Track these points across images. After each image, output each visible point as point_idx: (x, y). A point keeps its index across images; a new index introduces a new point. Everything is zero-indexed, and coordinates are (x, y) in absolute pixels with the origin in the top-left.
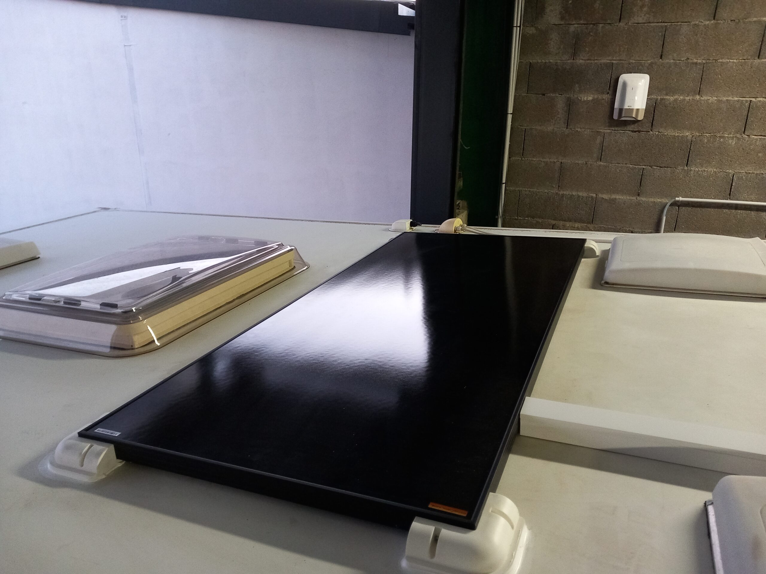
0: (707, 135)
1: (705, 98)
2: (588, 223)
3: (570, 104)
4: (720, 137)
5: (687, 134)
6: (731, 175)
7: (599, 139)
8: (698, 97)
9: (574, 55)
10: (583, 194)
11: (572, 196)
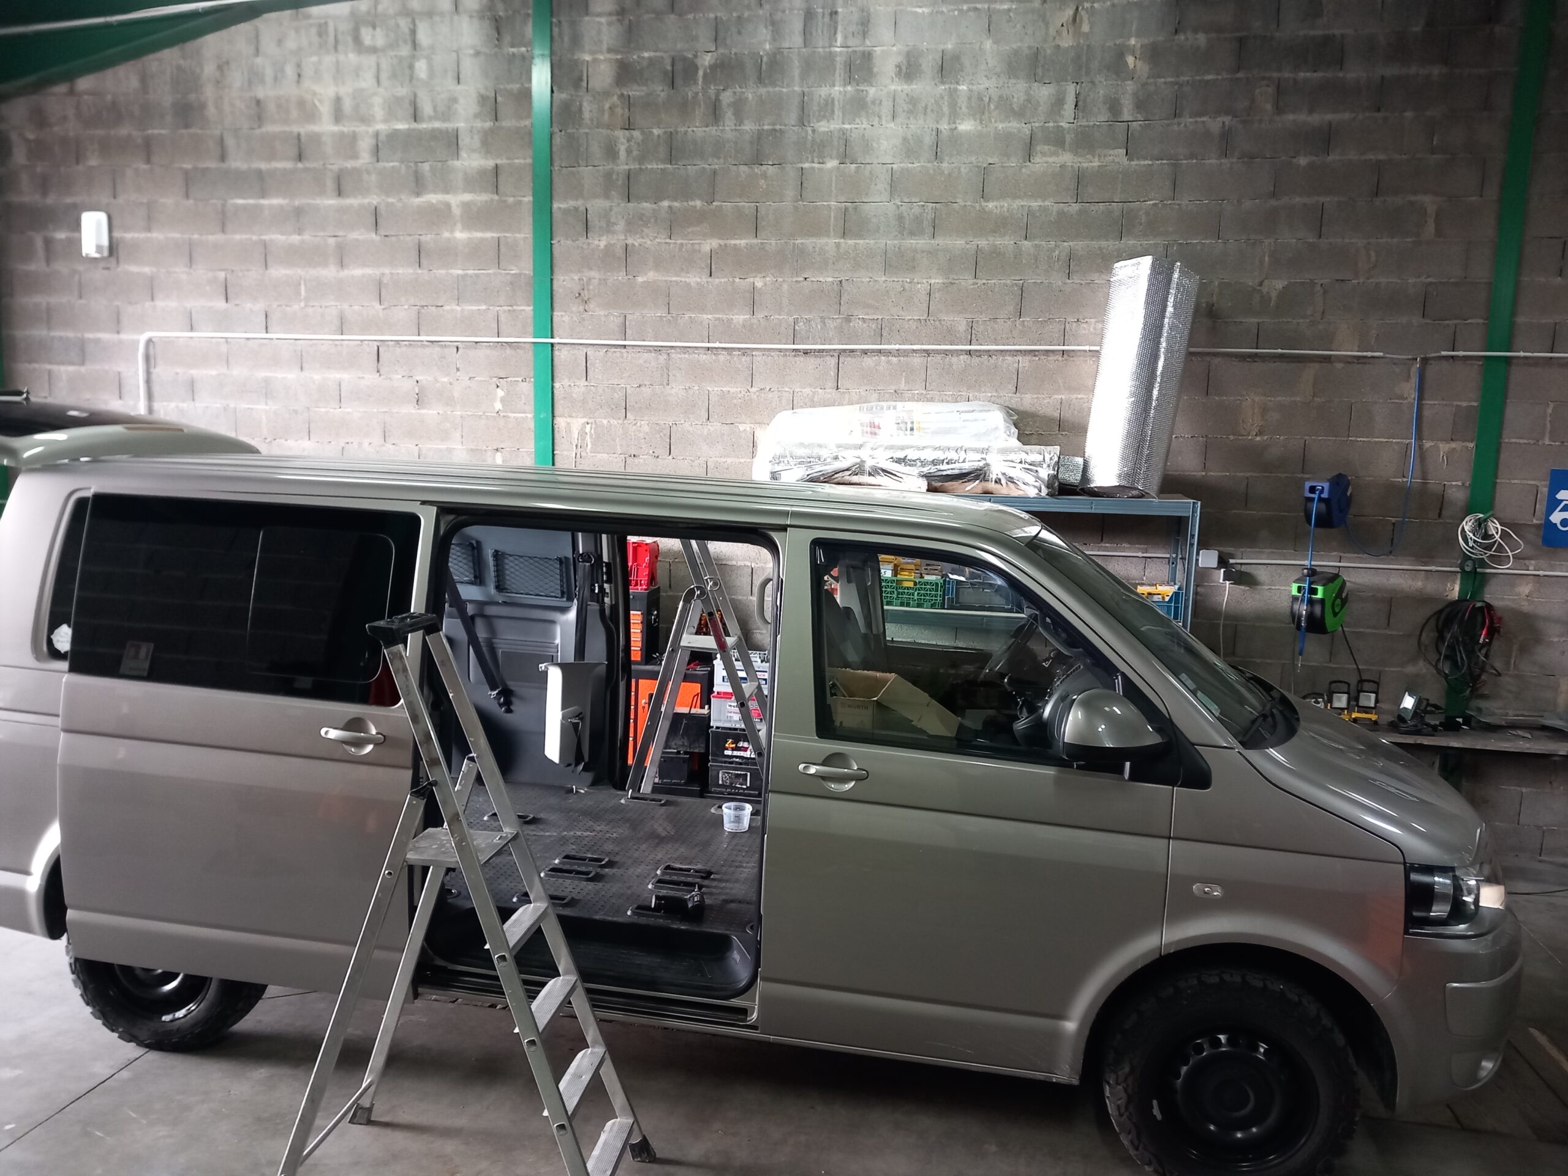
0: (163, 270)
1: (154, 235)
2: (80, 366)
3: (48, 243)
4: (175, 272)
5: (148, 270)
6: (189, 309)
7: (76, 278)
8: (149, 235)
9: (45, 194)
10: (71, 334)
11: (61, 337)
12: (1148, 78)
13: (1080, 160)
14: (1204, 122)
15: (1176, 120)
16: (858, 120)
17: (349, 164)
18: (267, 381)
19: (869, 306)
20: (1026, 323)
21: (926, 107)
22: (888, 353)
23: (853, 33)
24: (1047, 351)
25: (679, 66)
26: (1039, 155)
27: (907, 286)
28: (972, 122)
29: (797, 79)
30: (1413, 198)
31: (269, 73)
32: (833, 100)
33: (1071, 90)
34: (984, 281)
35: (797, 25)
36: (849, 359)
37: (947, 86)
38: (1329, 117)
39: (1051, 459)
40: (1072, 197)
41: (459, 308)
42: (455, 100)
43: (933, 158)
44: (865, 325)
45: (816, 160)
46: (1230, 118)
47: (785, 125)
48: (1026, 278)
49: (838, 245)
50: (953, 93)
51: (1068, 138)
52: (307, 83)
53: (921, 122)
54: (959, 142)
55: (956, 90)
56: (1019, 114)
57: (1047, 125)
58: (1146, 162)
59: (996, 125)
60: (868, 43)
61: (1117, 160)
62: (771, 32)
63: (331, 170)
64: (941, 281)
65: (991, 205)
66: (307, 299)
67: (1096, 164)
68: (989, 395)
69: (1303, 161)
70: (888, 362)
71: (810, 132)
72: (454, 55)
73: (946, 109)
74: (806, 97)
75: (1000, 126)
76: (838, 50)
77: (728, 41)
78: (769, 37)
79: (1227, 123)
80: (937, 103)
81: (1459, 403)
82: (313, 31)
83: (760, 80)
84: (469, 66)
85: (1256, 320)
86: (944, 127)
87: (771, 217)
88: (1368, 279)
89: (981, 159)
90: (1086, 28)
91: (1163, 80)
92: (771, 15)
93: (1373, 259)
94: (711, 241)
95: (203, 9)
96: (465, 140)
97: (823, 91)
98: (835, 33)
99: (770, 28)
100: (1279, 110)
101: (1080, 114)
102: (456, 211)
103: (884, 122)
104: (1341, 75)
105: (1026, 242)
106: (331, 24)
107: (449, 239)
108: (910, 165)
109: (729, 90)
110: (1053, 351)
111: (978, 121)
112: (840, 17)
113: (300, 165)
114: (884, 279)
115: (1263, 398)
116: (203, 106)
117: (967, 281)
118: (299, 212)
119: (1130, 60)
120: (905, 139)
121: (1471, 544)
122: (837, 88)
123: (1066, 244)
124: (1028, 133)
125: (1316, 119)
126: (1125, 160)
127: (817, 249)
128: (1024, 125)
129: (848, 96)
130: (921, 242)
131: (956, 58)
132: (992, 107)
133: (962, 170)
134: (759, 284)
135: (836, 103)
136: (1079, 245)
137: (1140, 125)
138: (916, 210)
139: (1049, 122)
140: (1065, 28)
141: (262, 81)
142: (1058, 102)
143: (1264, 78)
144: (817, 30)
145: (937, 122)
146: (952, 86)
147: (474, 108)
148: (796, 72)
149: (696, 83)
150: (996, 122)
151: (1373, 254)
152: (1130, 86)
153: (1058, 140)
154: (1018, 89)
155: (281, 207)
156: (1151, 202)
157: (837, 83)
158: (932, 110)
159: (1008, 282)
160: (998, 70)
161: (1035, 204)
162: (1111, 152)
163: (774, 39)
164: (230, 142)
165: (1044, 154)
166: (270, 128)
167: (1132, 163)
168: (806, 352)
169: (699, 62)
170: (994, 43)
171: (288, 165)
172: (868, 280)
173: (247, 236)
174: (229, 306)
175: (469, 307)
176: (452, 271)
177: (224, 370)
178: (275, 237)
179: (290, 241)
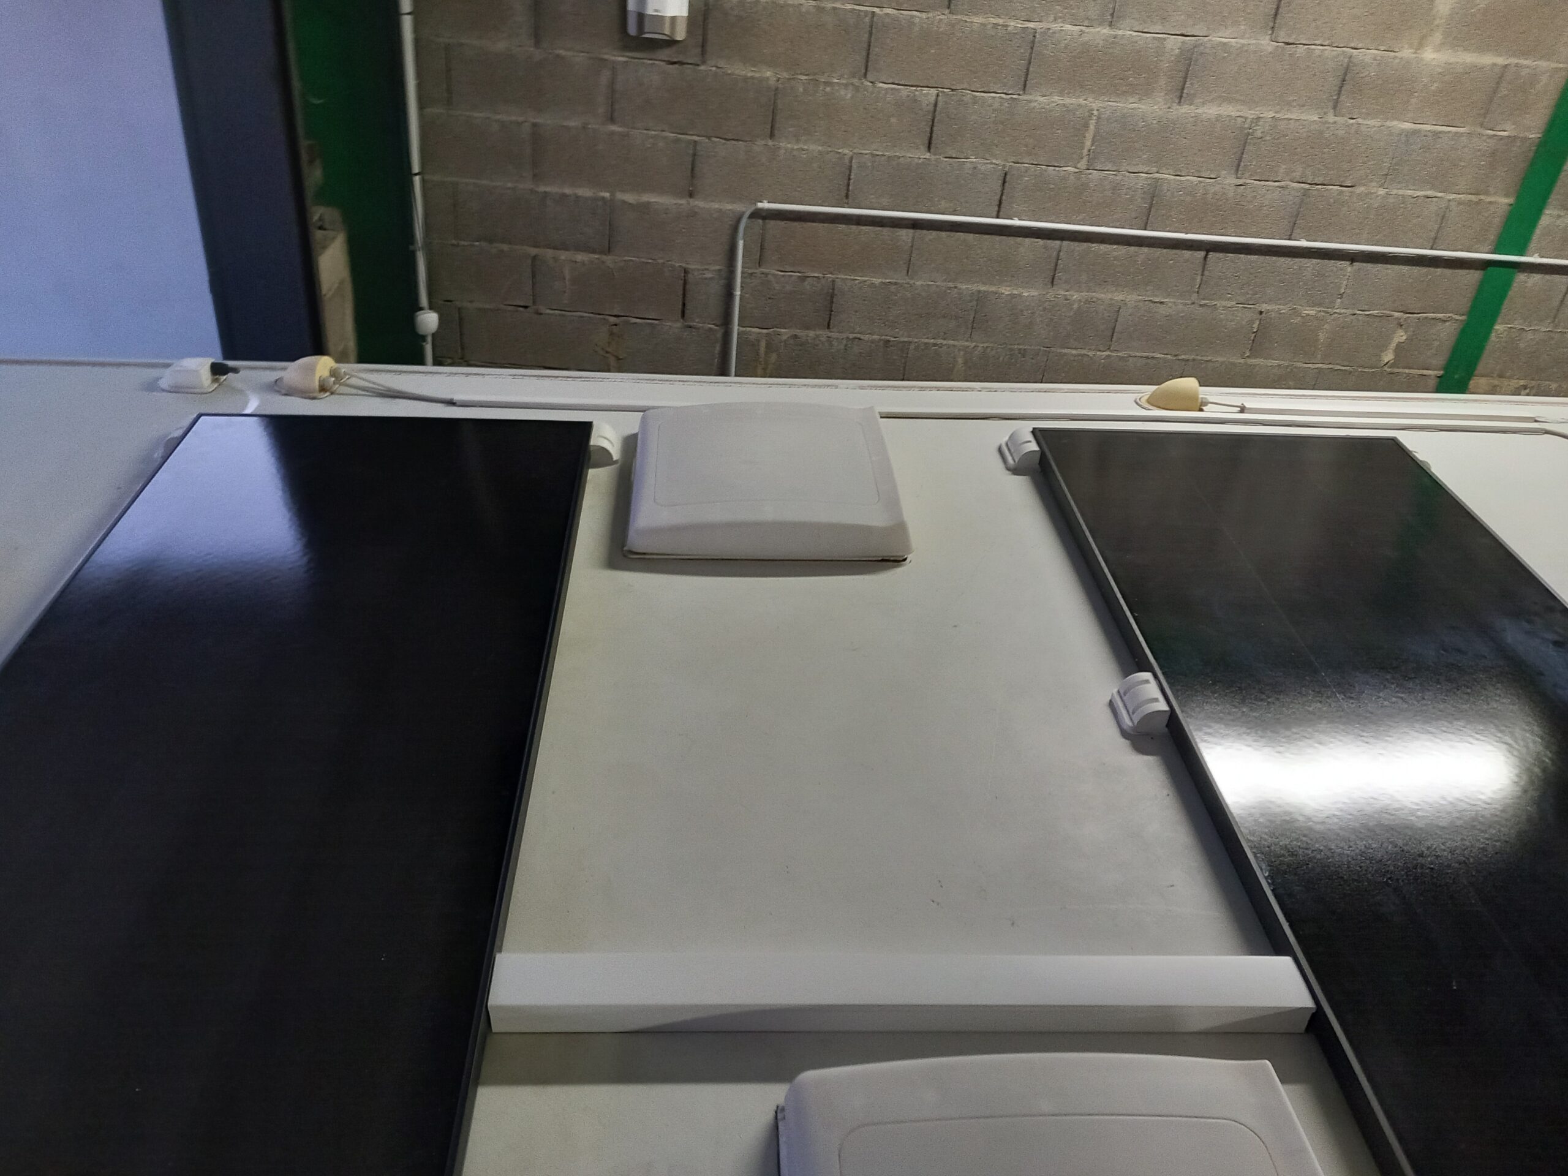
0: (804, 77)
2: (602, 252)
4: (827, 83)
5: (768, 74)
10: (585, 192)
11: (564, 196)
18: (980, 299)
66: (1092, 157)
107: (1409, 61)
173: (1001, 21)
174: (933, 157)
175: (1401, 192)
176: (1395, 123)
177: (900, 278)
178: (1056, 26)
179: (1085, 38)
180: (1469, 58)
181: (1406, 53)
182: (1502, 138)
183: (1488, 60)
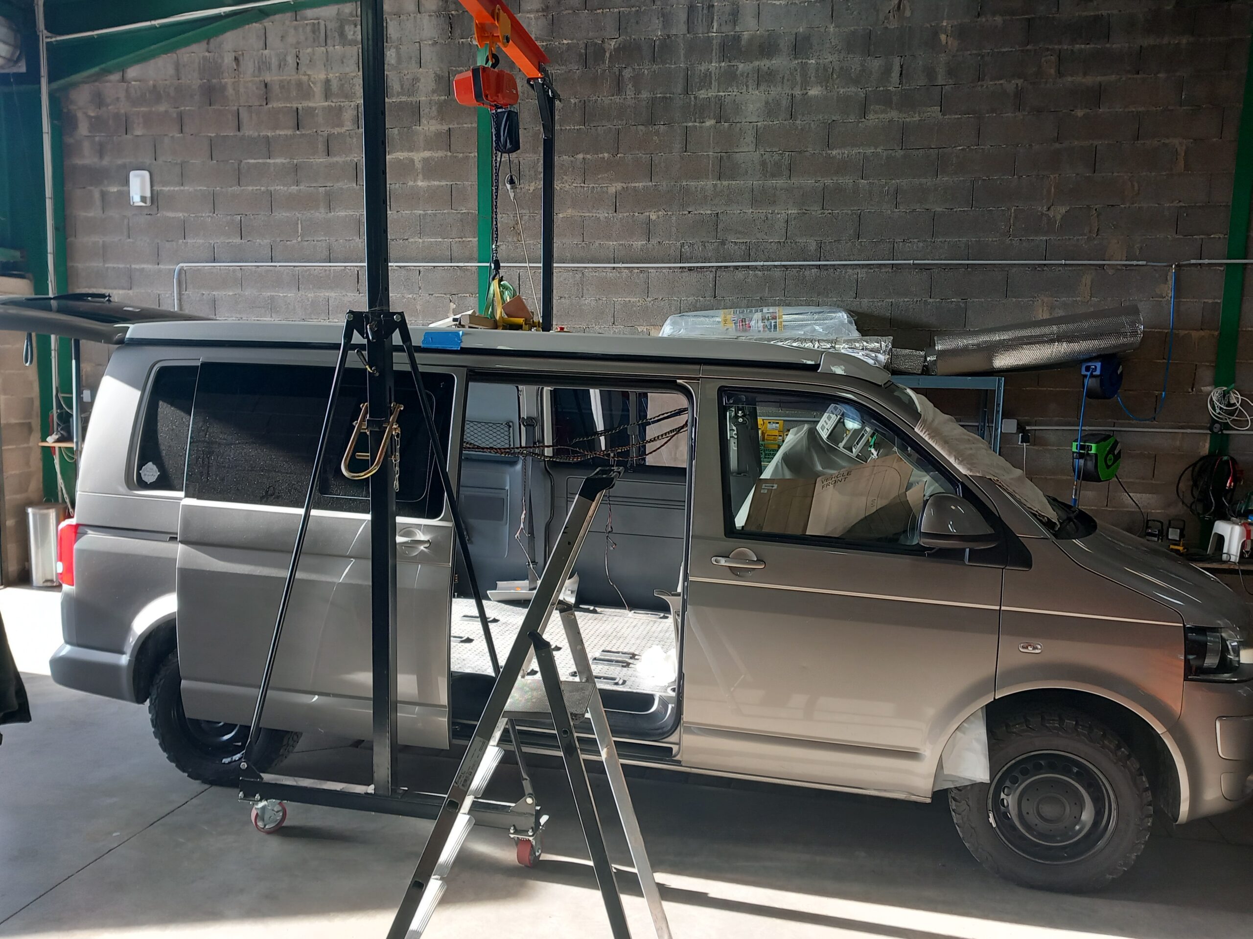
0: (193, 215)
1: (186, 188)
2: (129, 290)
3: (103, 195)
4: (202, 217)
5: (181, 215)
6: (212, 245)
7: (126, 221)
8: (182, 188)
9: (101, 157)
10: (121, 266)
11: (114, 268)
12: (957, 51)
13: (904, 116)
14: (1001, 84)
15: (979, 83)
16: (730, 89)
17: (336, 131)
18: (272, 298)
19: (740, 232)
20: (863, 243)
21: (783, 77)
22: (756, 267)
23: (726, 22)
24: (880, 265)
25: (590, 50)
26: (872, 112)
27: (769, 216)
28: (820, 88)
29: (682, 58)
30: (1167, 141)
31: (274, 62)
32: (711, 73)
33: (897, 62)
34: (830, 211)
35: (683, 16)
36: (724, 273)
37: (800, 61)
38: (1099, 79)
39: (886, 346)
40: (898, 146)
41: (420, 240)
42: (416, 80)
43: (789, 117)
44: (736, 247)
45: (697, 120)
46: (1022, 80)
47: (673, 94)
48: (863, 208)
49: (715, 186)
50: (804, 66)
51: (895, 99)
52: (303, 68)
53: (779, 89)
54: (809, 104)
55: (806, 63)
56: (856, 82)
57: (878, 89)
58: (956, 116)
59: (838, 90)
60: (737, 29)
61: (934, 115)
62: (661, 22)
63: (322, 135)
64: (796, 212)
65: (834, 152)
66: (302, 236)
67: (917, 118)
68: (835, 299)
69: (1080, 113)
70: (756, 275)
71: (693, 99)
72: (417, 45)
73: (798, 78)
74: (689, 72)
75: (842, 91)
76: (715, 34)
77: (629, 30)
78: (661, 26)
79: (1019, 85)
80: (791, 74)
81: (1206, 301)
82: (309, 29)
83: (654, 60)
84: (428, 53)
85: (1045, 238)
86: (797, 92)
87: (663, 165)
88: (1133, 204)
89: (826, 117)
90: (908, 13)
91: (969, 52)
92: (662, 9)
93: (1136, 188)
94: (616, 185)
95: (224, 12)
96: (425, 110)
97: (703, 67)
98: (712, 22)
99: (661, 19)
100: (1060, 74)
101: (904, 81)
102: (418, 165)
103: (750, 90)
104: (1108, 45)
105: (863, 181)
106: (322, 23)
107: (413, 187)
108: (771, 123)
109: (630, 68)
110: (884, 265)
111: (824, 87)
112: (716, 9)
113: (298, 132)
114: (751, 210)
115: (1050, 299)
116: (223, 88)
117: (815, 210)
118: (296, 168)
119: (943, 37)
120: (767, 103)
121: (1218, 411)
122: (713, 64)
123: (893, 181)
124: (863, 96)
125: (1090, 80)
126: (940, 117)
127: (699, 189)
128: (859, 89)
129: (722, 70)
130: (780, 182)
131: (807, 38)
132: (835, 76)
133: (812, 125)
134: (653, 217)
135: (713, 75)
136: (904, 182)
137: (952, 88)
138: (776, 157)
139: (880, 87)
140: (891, 14)
141: (269, 69)
142: (887, 71)
143: (1048, 49)
144: (698, 20)
145: (792, 89)
146: (804, 61)
147: (432, 85)
148: (682, 52)
149: (604, 62)
150: (838, 88)
151: (1136, 185)
152: (943, 58)
153: (886, 100)
154: (855, 62)
155: (283, 164)
156: (961, 148)
157: (714, 61)
158: (788, 80)
159: (849, 212)
160: (839, 47)
161: (869, 151)
162: (929, 109)
163: (664, 27)
164: (244, 115)
165: (876, 113)
166: (274, 104)
167: (945, 117)
168: (690, 269)
169: (606, 46)
170: (836, 27)
171: (289, 132)
172: (739, 212)
173: (258, 188)
174: (243, 241)
175: (429, 240)
176: (416, 211)
177: (239, 291)
178: (279, 188)
179: (290, 191)
180: (436, 183)
181: (411, 183)
182: (462, 213)
183: (443, 183)
